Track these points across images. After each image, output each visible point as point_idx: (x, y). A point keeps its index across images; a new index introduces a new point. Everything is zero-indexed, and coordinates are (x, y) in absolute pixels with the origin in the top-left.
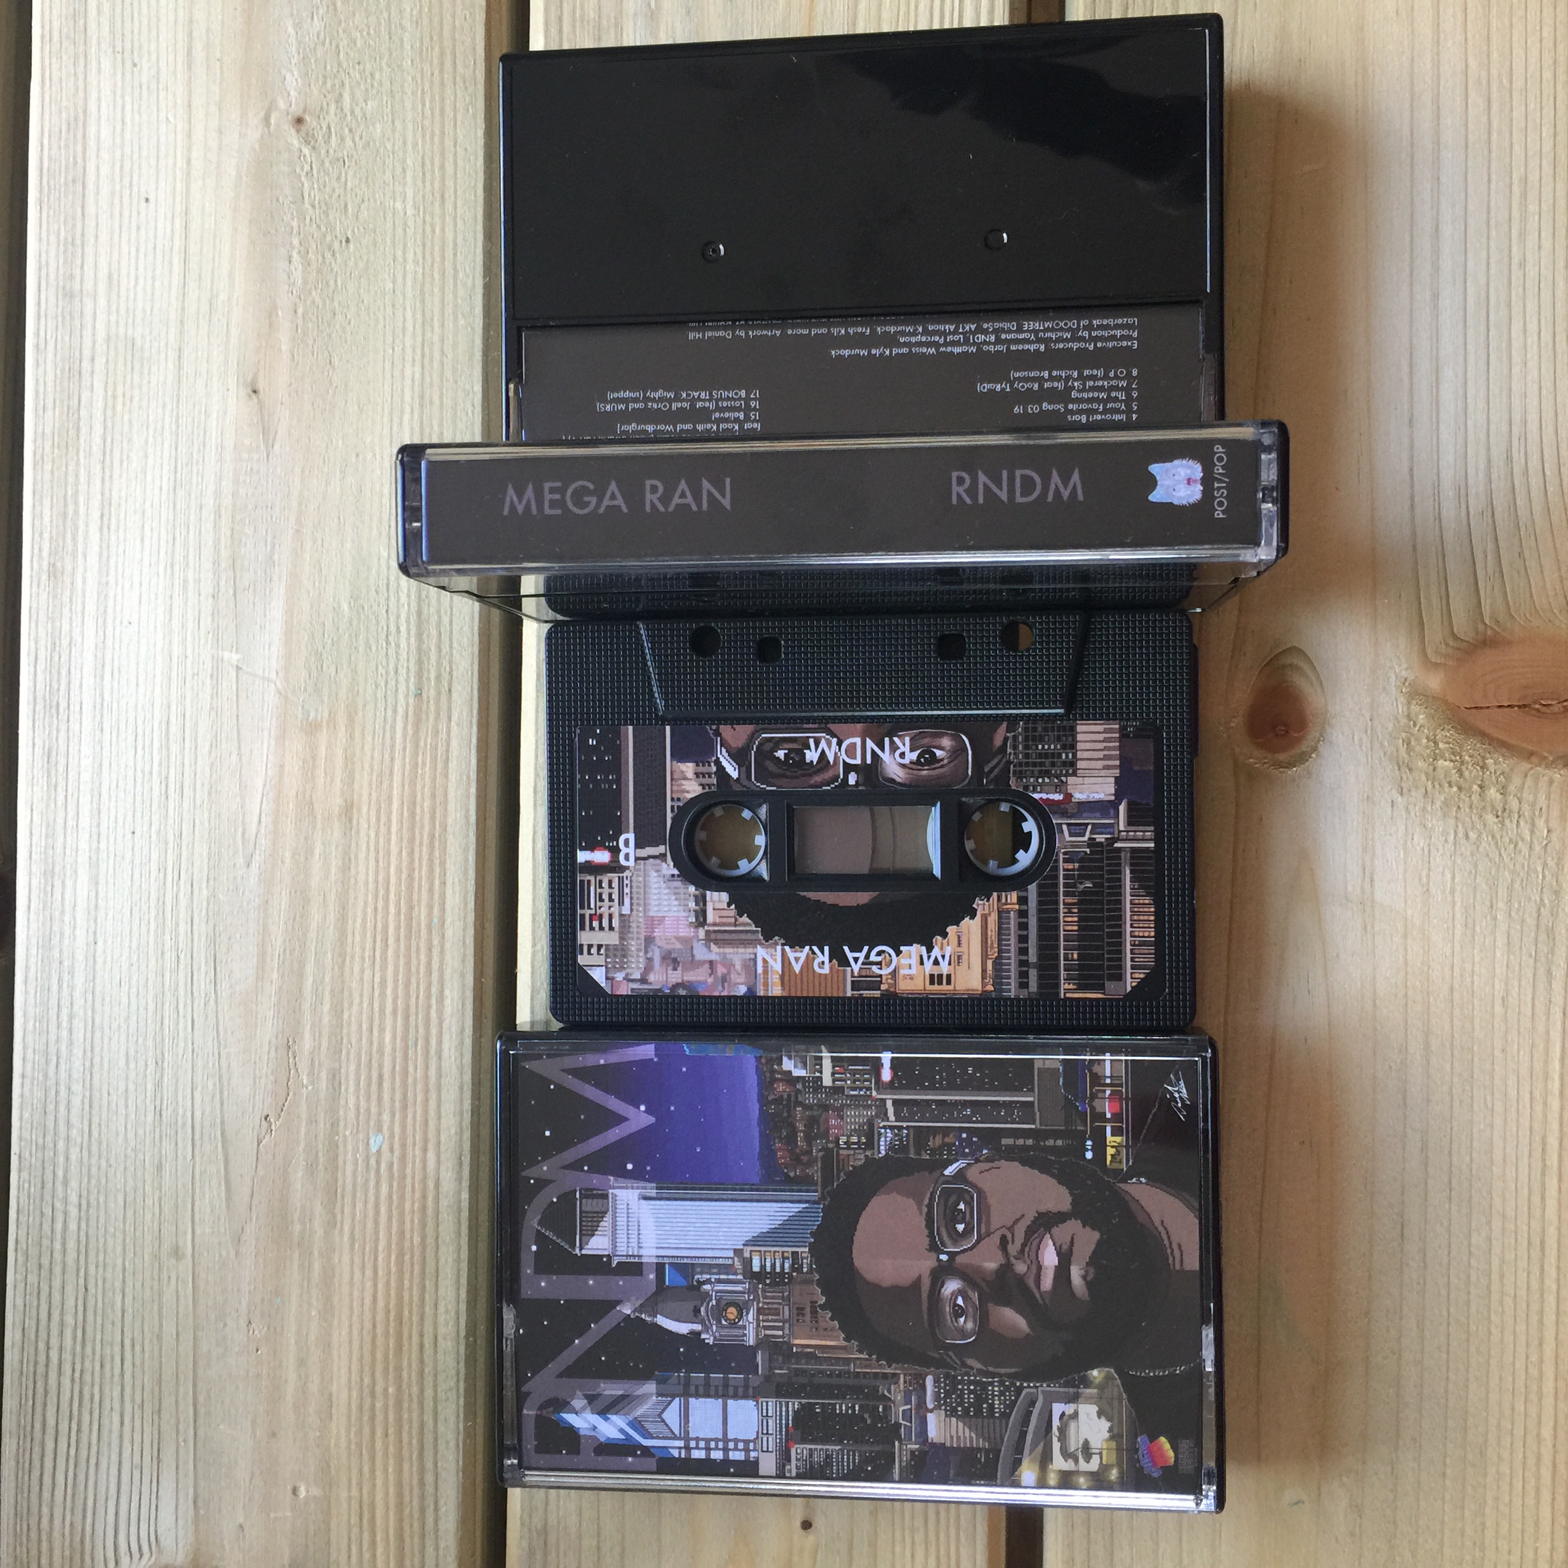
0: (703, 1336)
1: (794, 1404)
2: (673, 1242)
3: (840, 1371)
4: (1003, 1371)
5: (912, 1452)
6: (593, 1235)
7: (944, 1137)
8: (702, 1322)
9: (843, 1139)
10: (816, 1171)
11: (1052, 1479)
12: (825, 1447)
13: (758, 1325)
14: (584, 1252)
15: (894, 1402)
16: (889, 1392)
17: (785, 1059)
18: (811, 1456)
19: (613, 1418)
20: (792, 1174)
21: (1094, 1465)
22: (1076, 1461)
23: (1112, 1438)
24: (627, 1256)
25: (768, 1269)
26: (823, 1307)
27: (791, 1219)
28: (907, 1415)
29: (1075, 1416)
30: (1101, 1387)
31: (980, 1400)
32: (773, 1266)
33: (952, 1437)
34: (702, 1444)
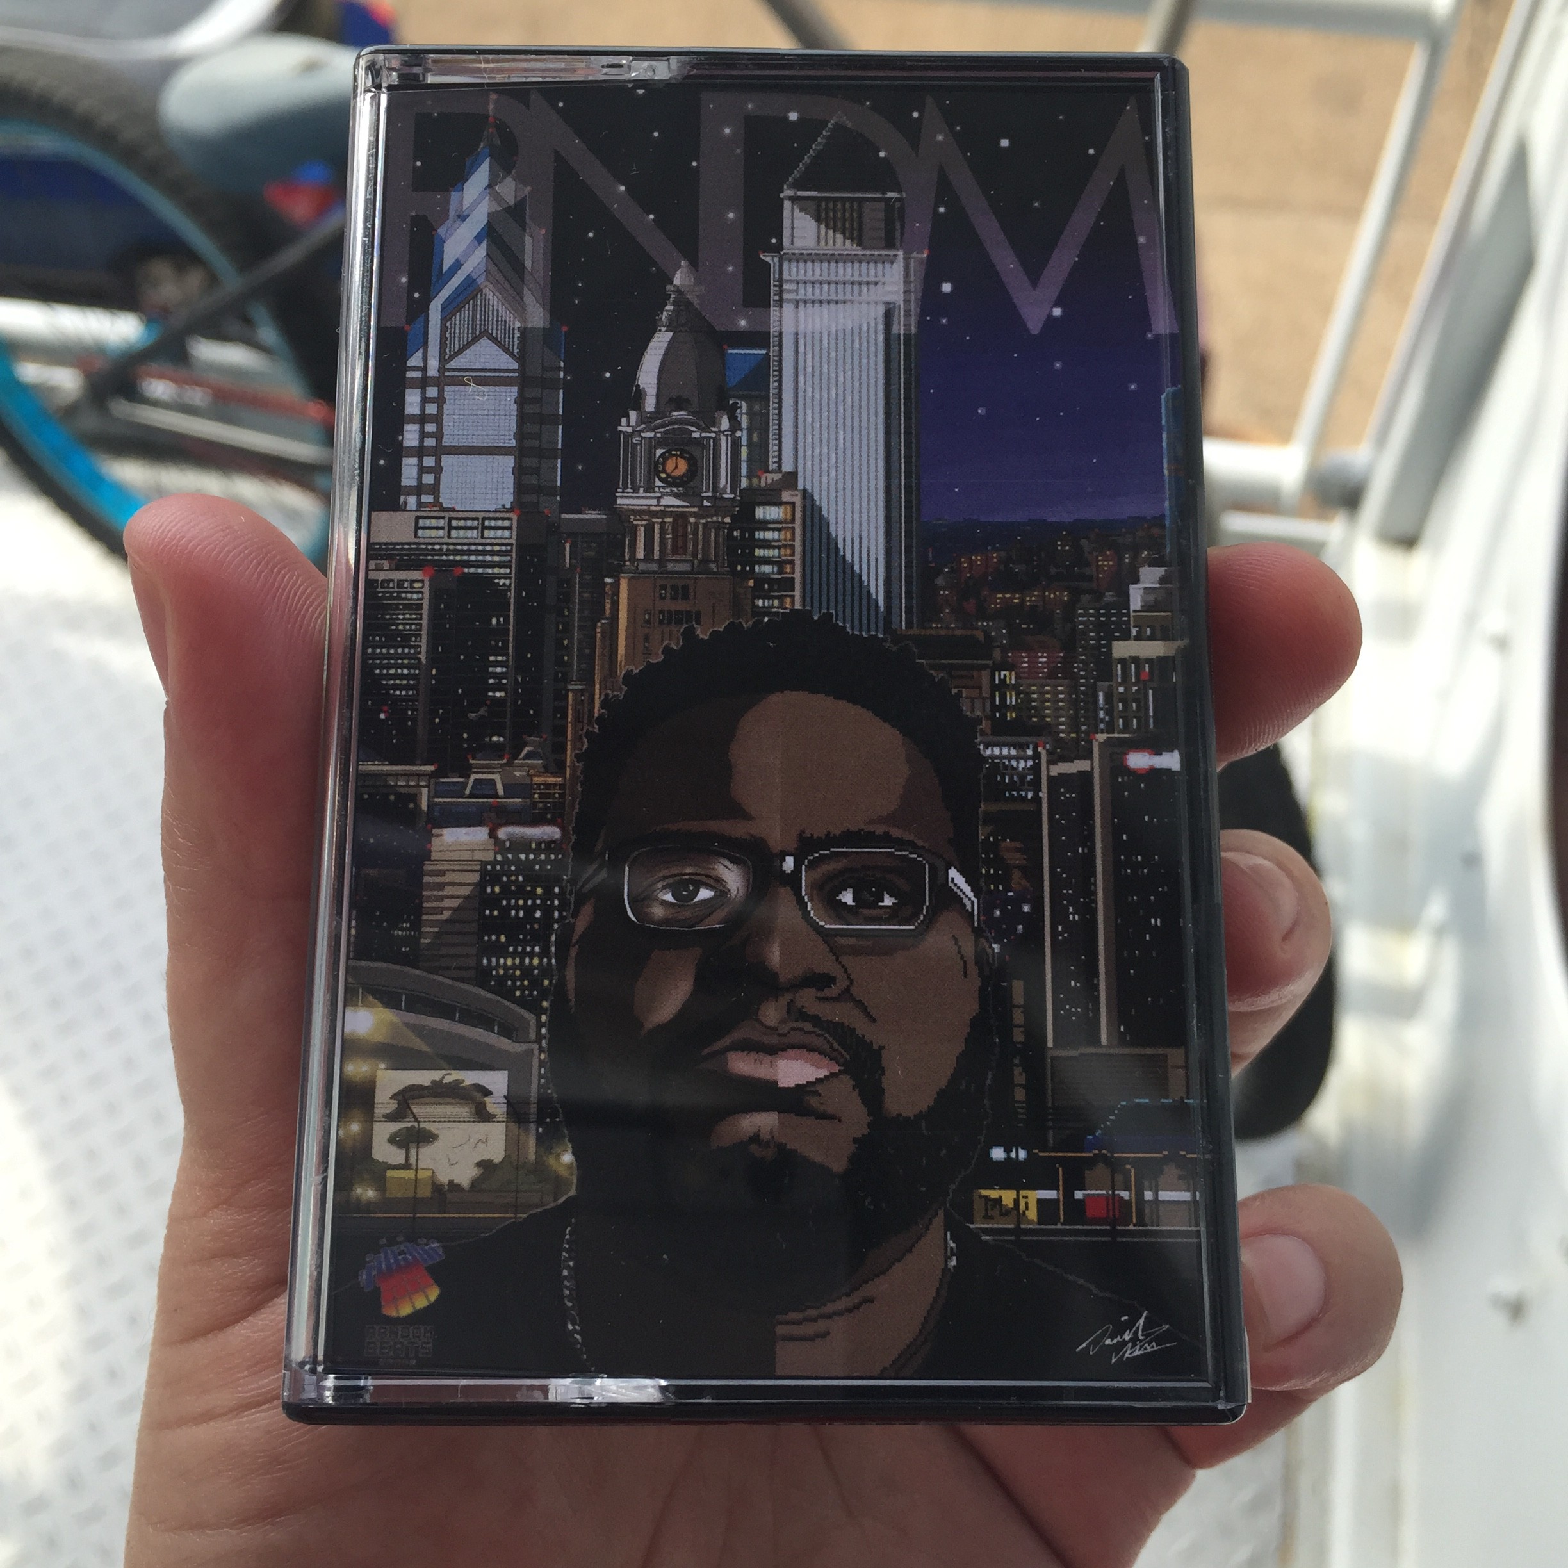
0: (633, 415)
1: (505, 577)
2: (808, 362)
4: (570, 974)
5: (414, 798)
6: (818, 220)
7: (1022, 868)
8: (659, 412)
9: (1011, 678)
10: (947, 625)
11: (358, 1069)
12: (424, 633)
13: (655, 514)
14: (787, 204)
15: (510, 764)
16: (529, 756)
17: (1160, 571)
18: (408, 607)
19: (481, 251)
20: (940, 581)
22: (391, 1117)
23: (437, 1188)
24: (781, 281)
25: (759, 535)
26: (689, 634)
27: (856, 578)
28: (485, 789)
29: (483, 1115)
30: (540, 1170)
31: (513, 928)
32: (766, 544)
33: (442, 873)
34: (432, 409)
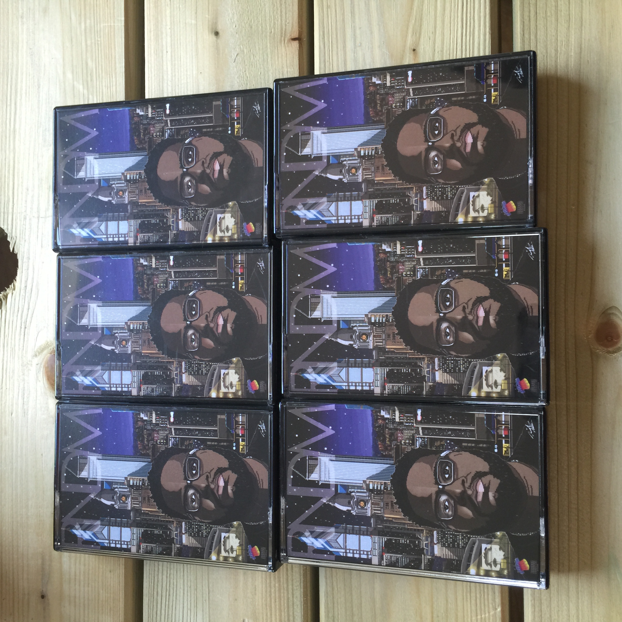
3: (402, 527)
21: (498, 568)
